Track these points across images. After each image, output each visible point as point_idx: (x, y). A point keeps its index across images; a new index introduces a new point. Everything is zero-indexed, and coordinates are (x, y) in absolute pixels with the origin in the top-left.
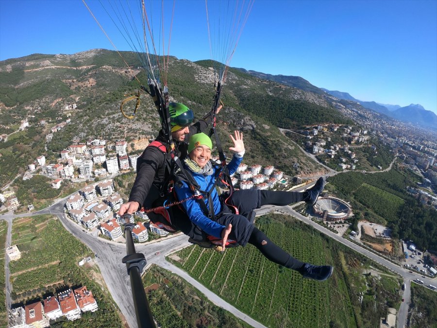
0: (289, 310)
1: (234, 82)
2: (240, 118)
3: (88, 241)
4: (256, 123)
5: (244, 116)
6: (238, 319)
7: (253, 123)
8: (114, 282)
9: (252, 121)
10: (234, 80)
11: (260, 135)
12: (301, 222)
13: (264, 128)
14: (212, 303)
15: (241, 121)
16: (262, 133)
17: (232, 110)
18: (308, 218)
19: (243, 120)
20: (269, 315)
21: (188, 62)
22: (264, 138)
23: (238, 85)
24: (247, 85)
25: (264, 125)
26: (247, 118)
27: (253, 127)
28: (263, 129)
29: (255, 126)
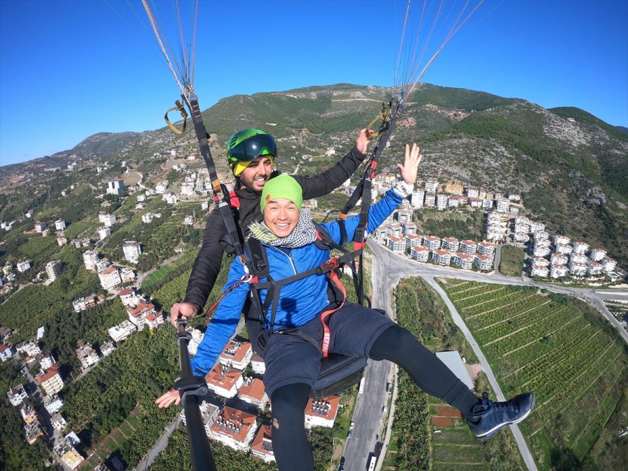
0: (524, 369)
1: (602, 144)
2: (587, 186)
3: (372, 245)
4: (608, 197)
5: (593, 185)
6: (467, 342)
7: (603, 197)
8: (379, 273)
9: (603, 194)
10: (603, 139)
11: (607, 214)
12: (607, 322)
13: (616, 205)
14: (452, 320)
15: (587, 190)
16: (610, 211)
17: (578, 174)
18: (620, 323)
19: (590, 190)
20: (499, 358)
21: (538, 107)
22: (611, 217)
23: (606, 147)
24: (621, 150)
25: (618, 203)
26: (597, 188)
27: (601, 202)
28: (616, 208)
29: (604, 201)
